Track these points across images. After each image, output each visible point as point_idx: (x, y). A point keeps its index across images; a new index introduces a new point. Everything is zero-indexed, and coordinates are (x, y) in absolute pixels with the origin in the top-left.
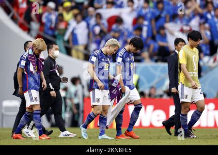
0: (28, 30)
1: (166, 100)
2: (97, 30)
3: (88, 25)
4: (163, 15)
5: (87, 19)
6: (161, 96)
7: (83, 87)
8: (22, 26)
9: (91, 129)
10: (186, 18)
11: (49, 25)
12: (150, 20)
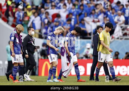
0: (7, 21)
1: (85, 60)
2: (46, 21)
3: (41, 18)
4: (83, 13)
5: (40, 15)
6: (82, 58)
7: (38, 53)
8: (4, 19)
9: (43, 77)
10: (96, 14)
11: (19, 18)
12: (76, 16)
